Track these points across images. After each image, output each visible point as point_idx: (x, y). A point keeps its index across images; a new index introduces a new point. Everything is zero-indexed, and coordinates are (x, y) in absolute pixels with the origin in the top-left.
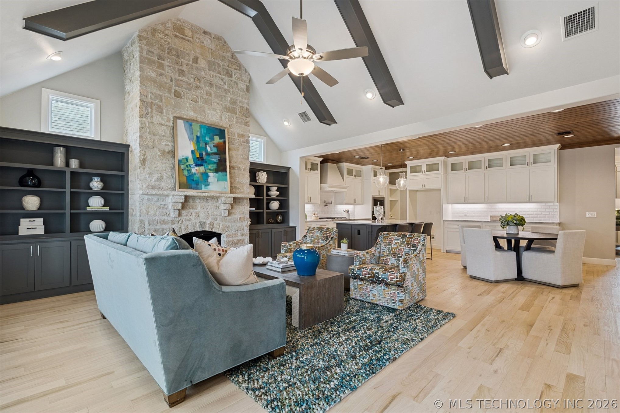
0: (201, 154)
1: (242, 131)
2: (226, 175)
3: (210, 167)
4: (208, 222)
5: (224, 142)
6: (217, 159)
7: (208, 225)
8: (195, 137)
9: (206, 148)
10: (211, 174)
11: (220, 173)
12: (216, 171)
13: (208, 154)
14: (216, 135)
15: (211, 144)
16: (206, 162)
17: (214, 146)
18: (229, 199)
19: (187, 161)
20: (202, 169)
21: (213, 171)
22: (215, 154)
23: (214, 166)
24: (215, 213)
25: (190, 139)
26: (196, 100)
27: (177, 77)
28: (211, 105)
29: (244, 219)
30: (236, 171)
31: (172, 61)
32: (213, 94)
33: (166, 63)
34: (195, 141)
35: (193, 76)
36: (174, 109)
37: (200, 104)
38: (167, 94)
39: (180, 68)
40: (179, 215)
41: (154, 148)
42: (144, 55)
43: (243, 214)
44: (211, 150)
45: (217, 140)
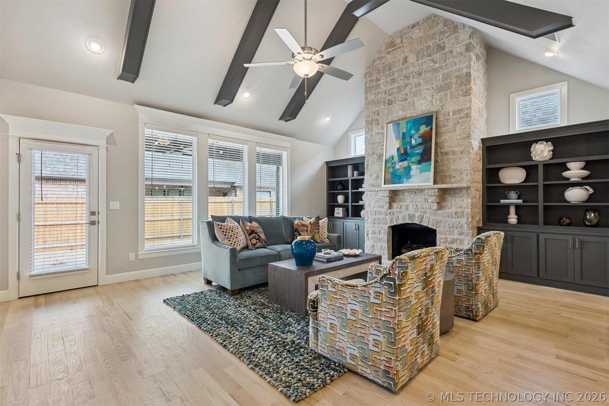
0: (405, 150)
1: (458, 106)
2: (431, 165)
3: (413, 160)
4: (417, 215)
5: (431, 129)
6: (422, 150)
7: (417, 218)
8: (401, 134)
9: (411, 142)
10: (414, 167)
11: (424, 164)
12: (419, 162)
13: (412, 147)
14: (423, 124)
15: (416, 136)
16: (409, 156)
17: (419, 137)
18: (432, 191)
19: (393, 159)
20: (405, 163)
21: (416, 163)
22: (420, 144)
23: (418, 158)
24: (424, 207)
25: (397, 138)
26: (406, 98)
27: (389, 87)
28: (421, 95)
29: (463, 214)
30: (450, 156)
31: (386, 77)
32: (422, 82)
33: (382, 81)
34: (400, 139)
35: (402, 78)
36: (387, 117)
37: (410, 99)
38: (382, 107)
39: (392, 78)
40: (390, 207)
41: (373, 154)
42: (368, 86)
43: (461, 208)
44: (416, 142)
45: (423, 129)
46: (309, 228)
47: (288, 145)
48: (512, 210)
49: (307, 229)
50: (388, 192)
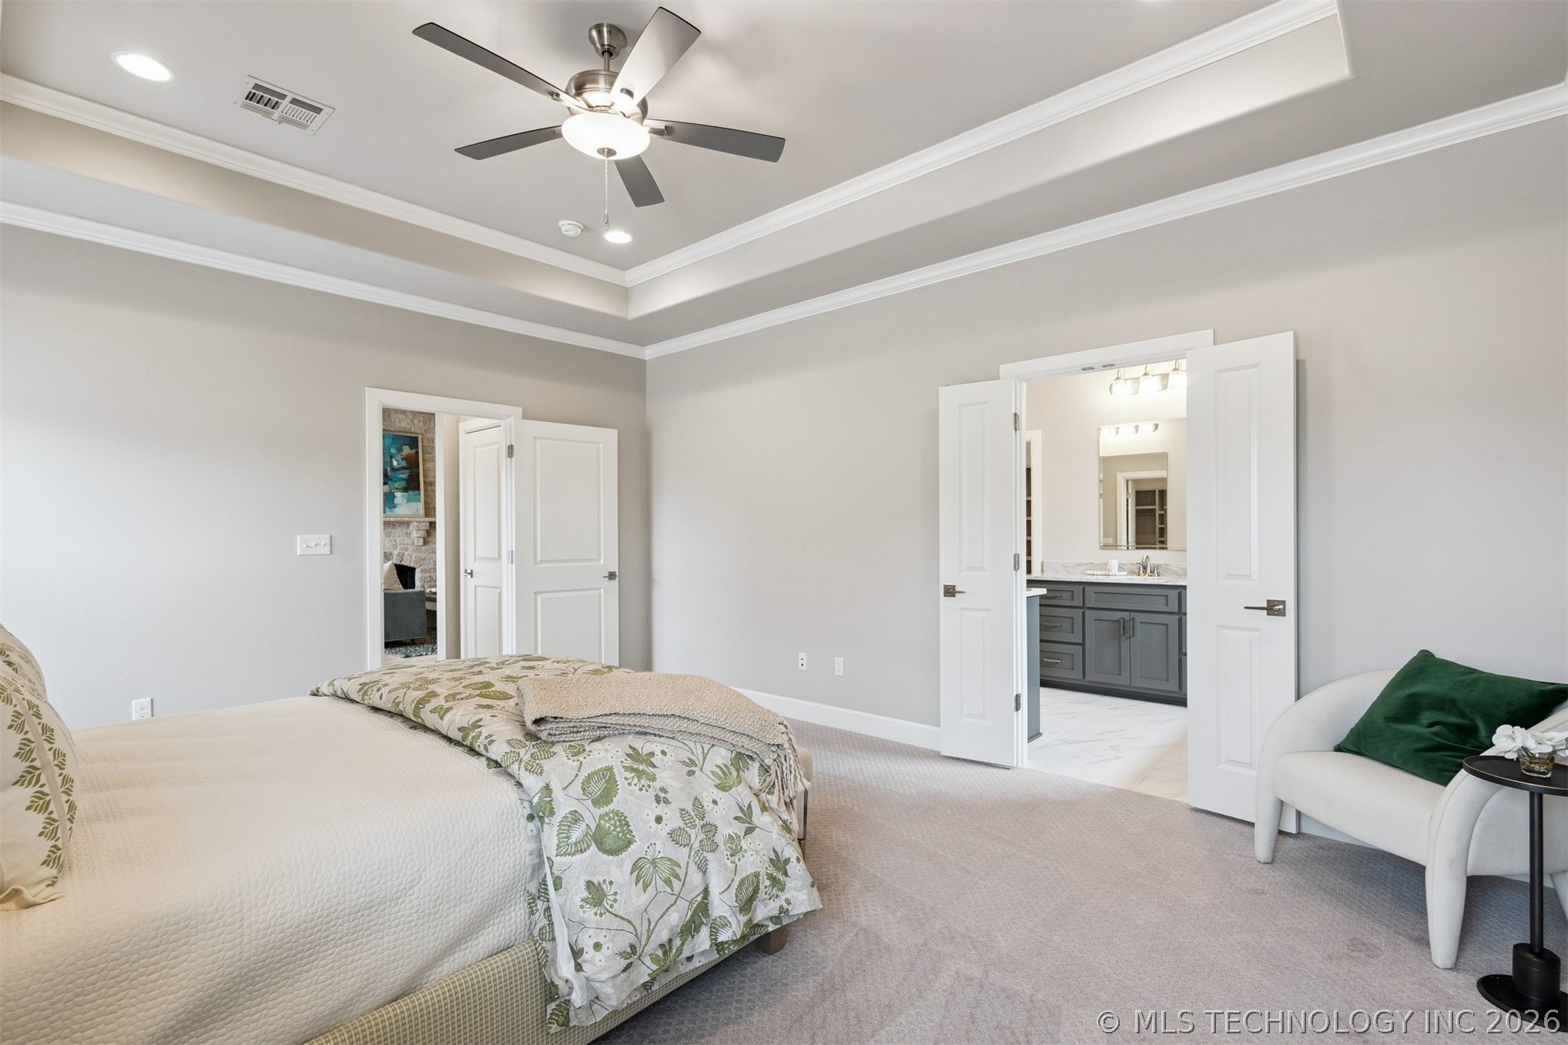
2: (420, 494)
3: (396, 485)
4: (395, 552)
5: (417, 453)
6: (407, 475)
7: (395, 557)
9: (391, 462)
10: (398, 494)
11: (411, 492)
12: (405, 490)
13: (395, 469)
14: (406, 444)
15: (399, 457)
16: (391, 480)
17: (403, 459)
18: (424, 524)
21: (401, 490)
22: (404, 468)
23: (403, 484)
24: (406, 542)
44: (399, 465)
45: (407, 450)
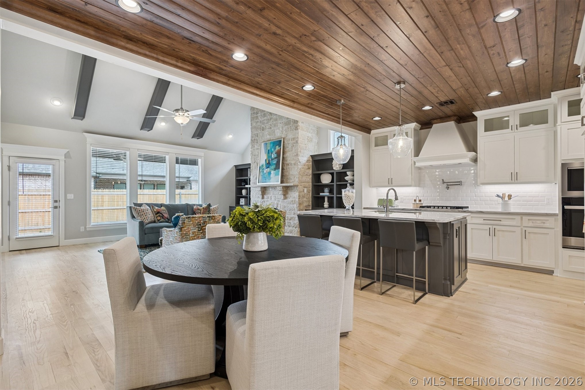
0: (269, 161)
1: (293, 136)
5: (281, 149)
8: (267, 151)
9: (271, 156)
10: (272, 172)
13: (272, 159)
15: (274, 153)
16: (271, 165)
19: (263, 167)
20: (269, 169)
21: (273, 170)
24: (278, 197)
25: (265, 153)
26: (270, 127)
27: (263, 119)
28: (277, 126)
29: (295, 202)
30: (290, 166)
31: (261, 112)
32: (278, 118)
33: (259, 114)
34: (267, 154)
35: (269, 114)
36: (262, 138)
37: (272, 128)
38: (260, 131)
39: (264, 113)
40: (263, 198)
41: (255, 162)
42: (252, 117)
43: (294, 198)
44: (274, 156)
45: (277, 148)
46: (202, 211)
47: (202, 154)
48: (326, 199)
49: (201, 211)
50: (260, 188)
